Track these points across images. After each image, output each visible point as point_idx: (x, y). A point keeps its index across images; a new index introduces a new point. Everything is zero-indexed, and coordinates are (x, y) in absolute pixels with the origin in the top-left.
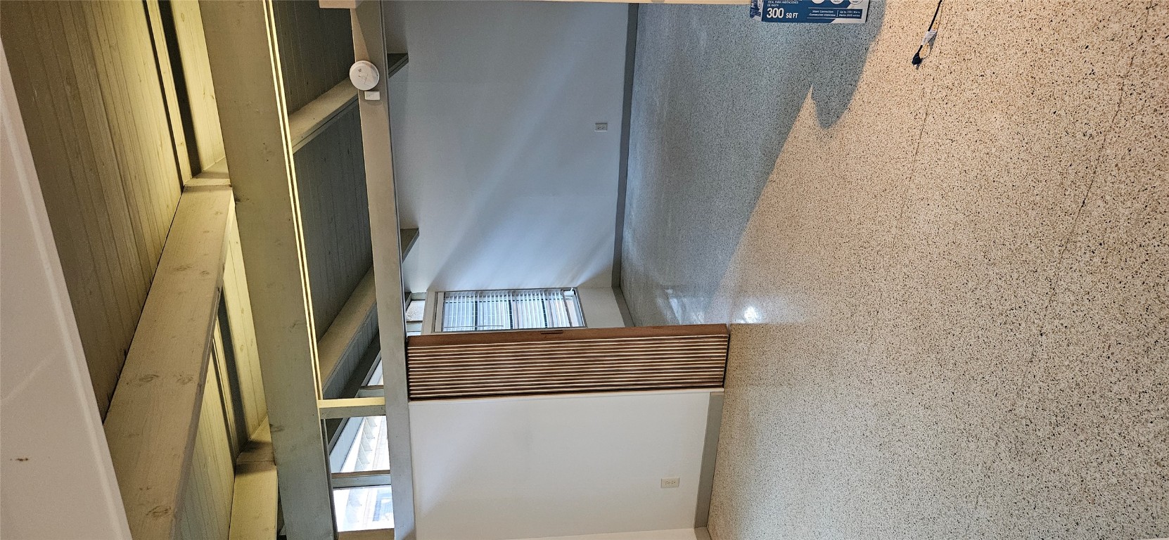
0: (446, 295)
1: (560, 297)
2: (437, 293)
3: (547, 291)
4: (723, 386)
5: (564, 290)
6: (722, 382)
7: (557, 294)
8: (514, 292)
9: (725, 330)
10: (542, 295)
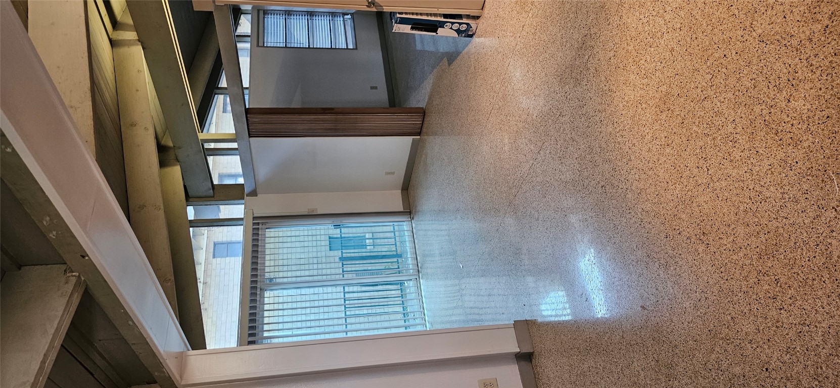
0: (266, 12)
1: (342, 19)
2: (259, 11)
3: (333, 14)
4: (420, 135)
5: (344, 14)
6: (419, 134)
7: (340, 17)
8: (311, 14)
9: (422, 111)
10: (329, 16)
